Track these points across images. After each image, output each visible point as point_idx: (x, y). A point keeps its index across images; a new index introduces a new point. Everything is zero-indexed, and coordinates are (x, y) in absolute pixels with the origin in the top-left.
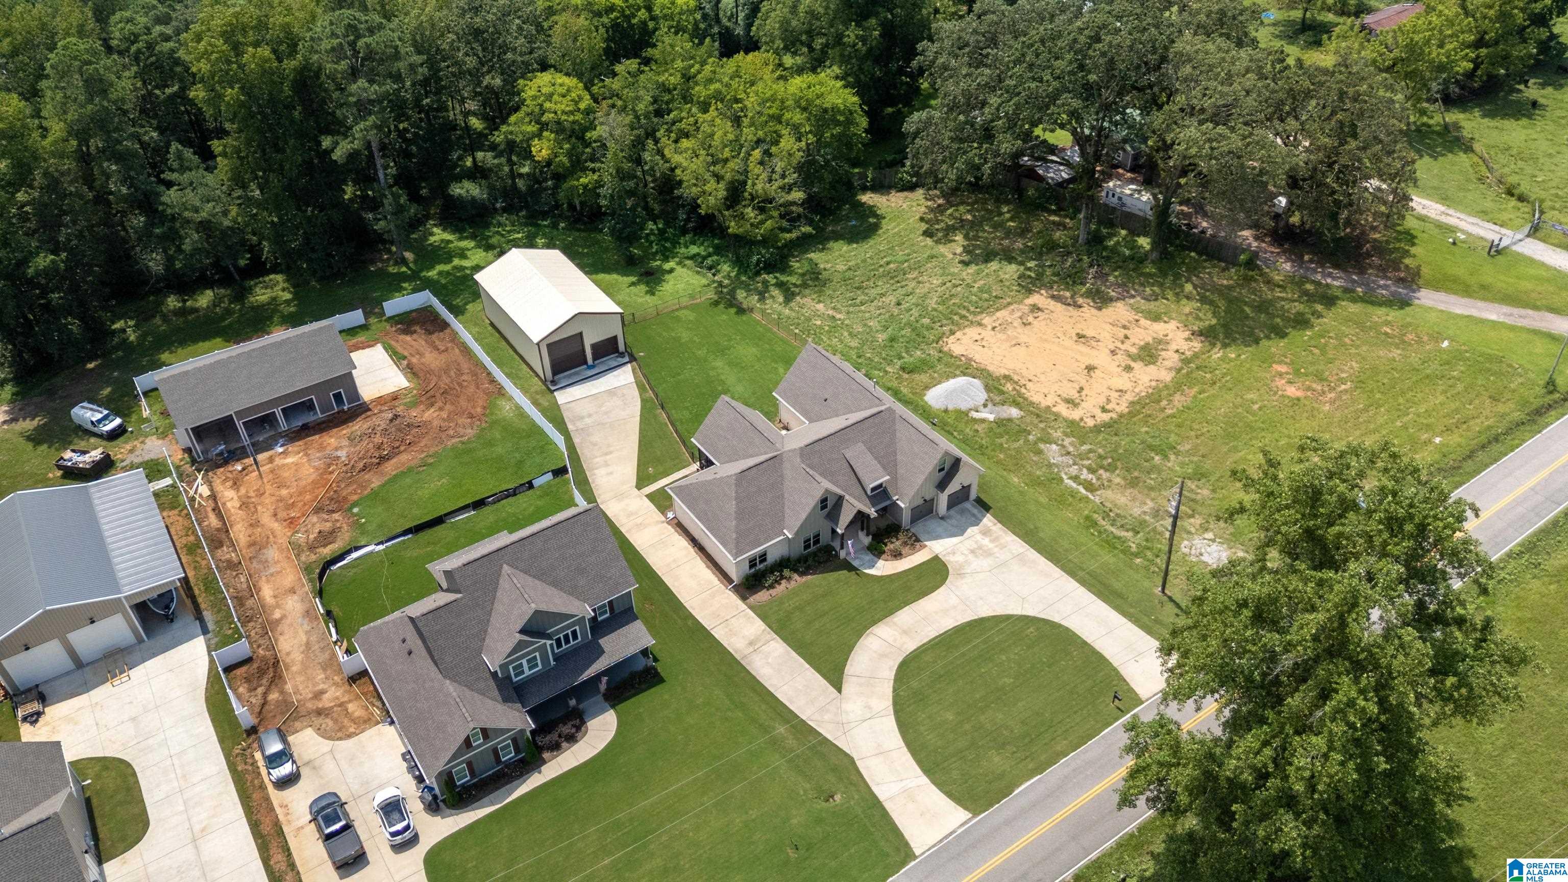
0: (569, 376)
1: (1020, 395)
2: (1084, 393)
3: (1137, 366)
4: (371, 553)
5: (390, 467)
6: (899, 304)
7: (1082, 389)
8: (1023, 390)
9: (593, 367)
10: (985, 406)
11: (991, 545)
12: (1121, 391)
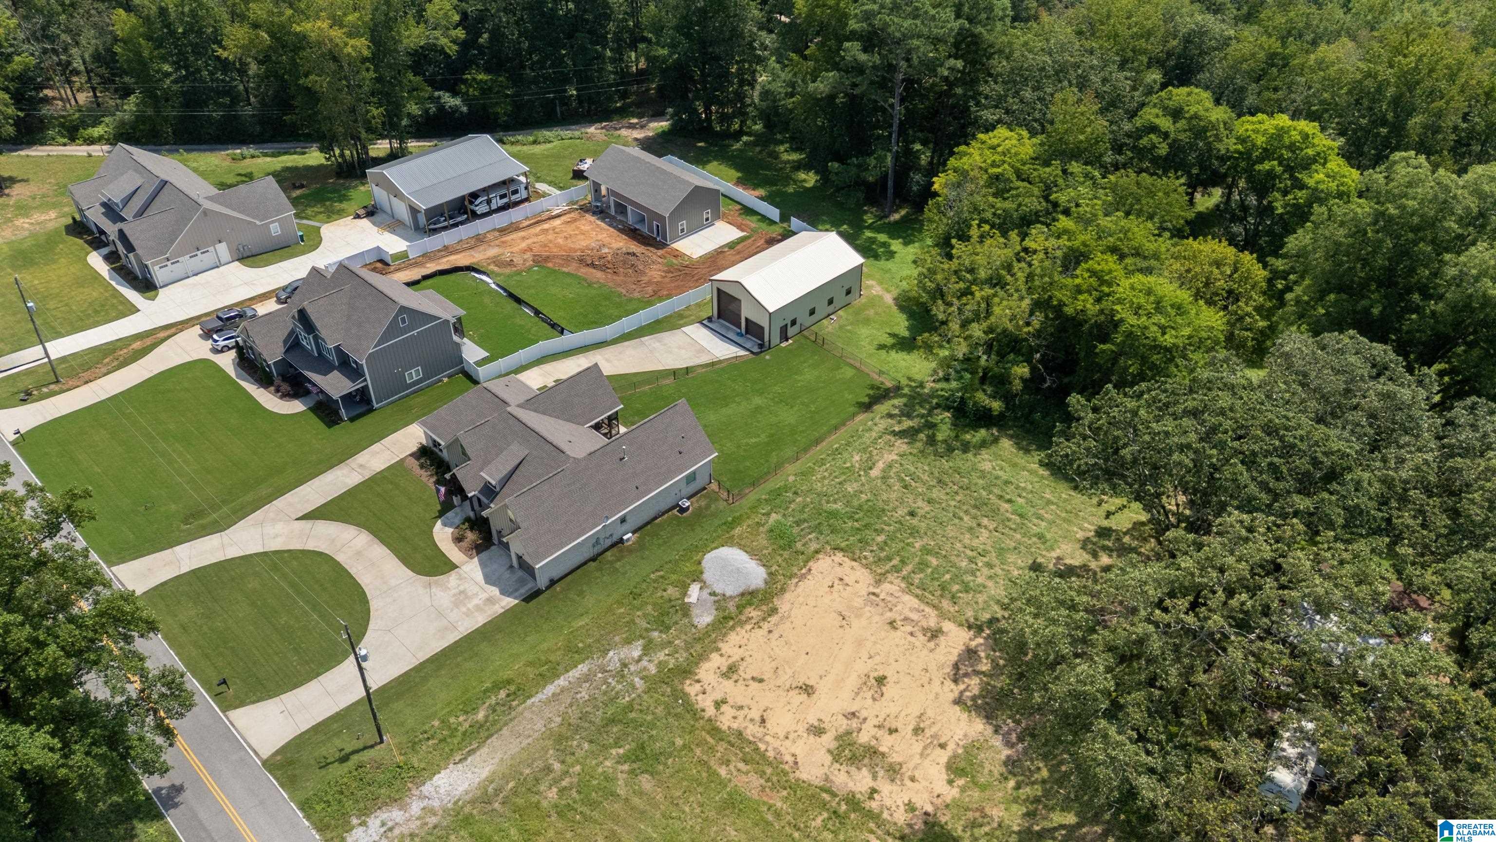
0: (723, 326)
1: (742, 623)
2: (754, 685)
3: (828, 740)
4: (488, 284)
5: (584, 271)
6: (912, 514)
7: (761, 681)
8: (748, 627)
9: (742, 335)
10: (713, 594)
11: (470, 606)
12: (763, 721)
